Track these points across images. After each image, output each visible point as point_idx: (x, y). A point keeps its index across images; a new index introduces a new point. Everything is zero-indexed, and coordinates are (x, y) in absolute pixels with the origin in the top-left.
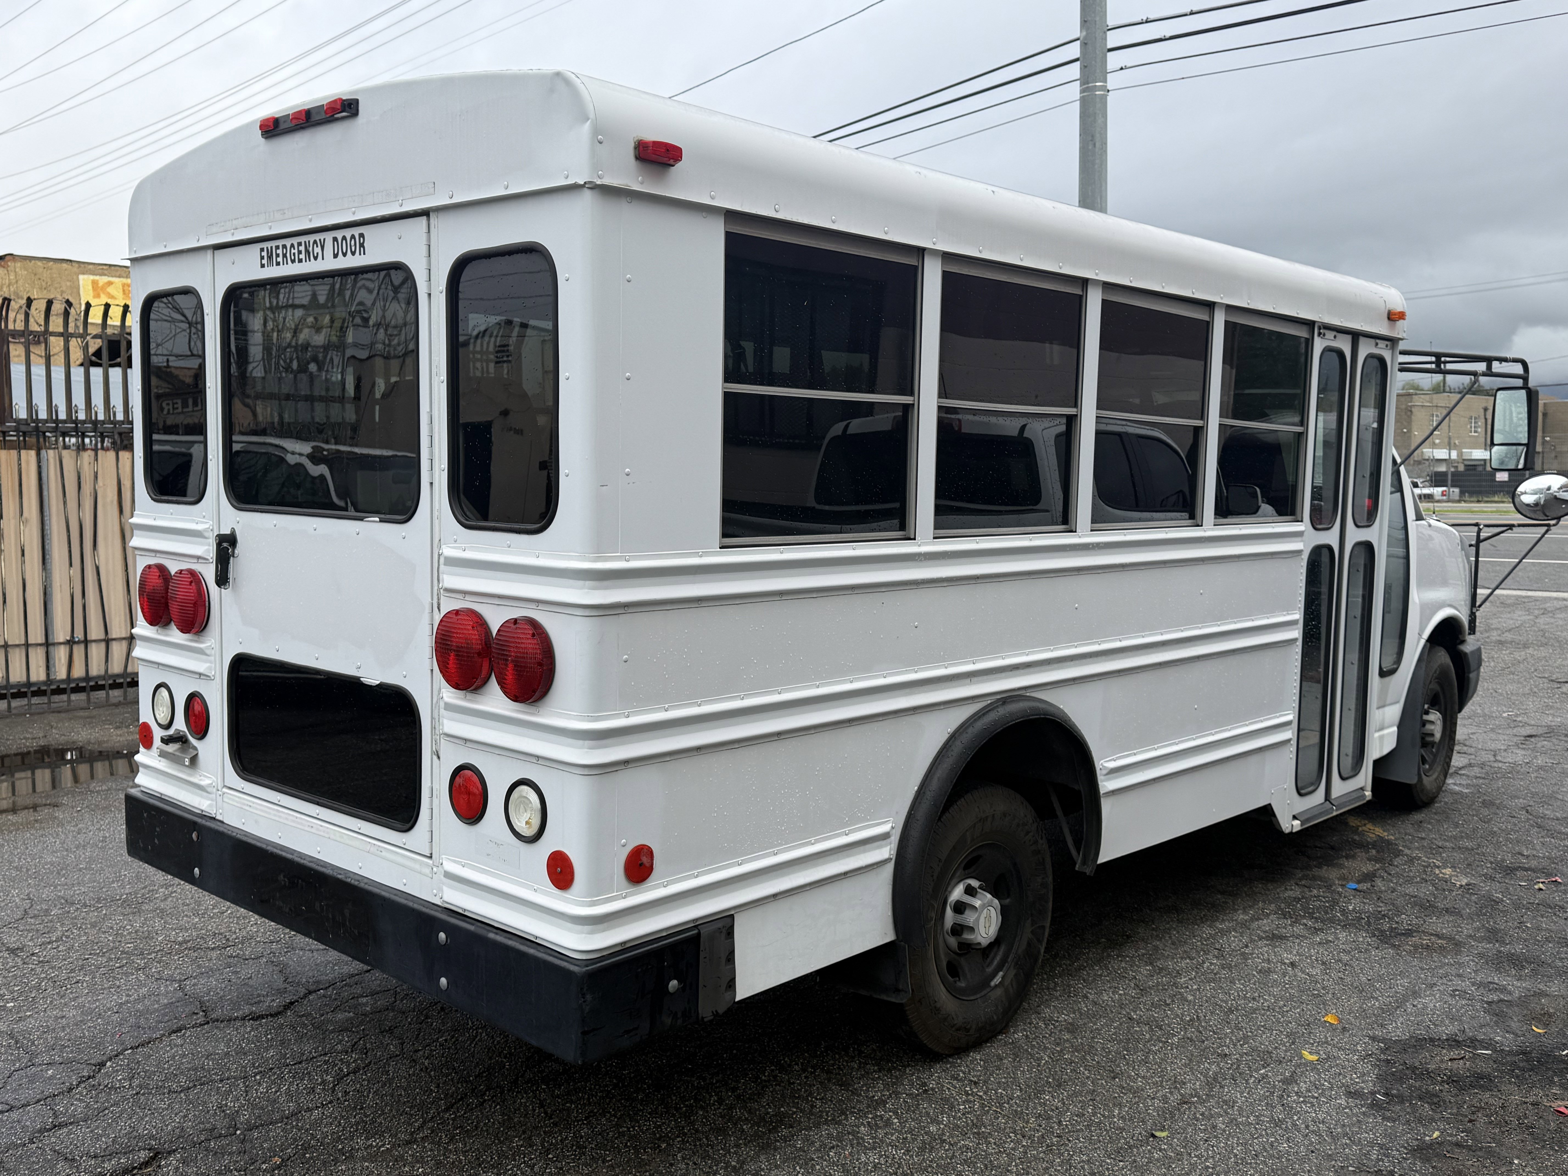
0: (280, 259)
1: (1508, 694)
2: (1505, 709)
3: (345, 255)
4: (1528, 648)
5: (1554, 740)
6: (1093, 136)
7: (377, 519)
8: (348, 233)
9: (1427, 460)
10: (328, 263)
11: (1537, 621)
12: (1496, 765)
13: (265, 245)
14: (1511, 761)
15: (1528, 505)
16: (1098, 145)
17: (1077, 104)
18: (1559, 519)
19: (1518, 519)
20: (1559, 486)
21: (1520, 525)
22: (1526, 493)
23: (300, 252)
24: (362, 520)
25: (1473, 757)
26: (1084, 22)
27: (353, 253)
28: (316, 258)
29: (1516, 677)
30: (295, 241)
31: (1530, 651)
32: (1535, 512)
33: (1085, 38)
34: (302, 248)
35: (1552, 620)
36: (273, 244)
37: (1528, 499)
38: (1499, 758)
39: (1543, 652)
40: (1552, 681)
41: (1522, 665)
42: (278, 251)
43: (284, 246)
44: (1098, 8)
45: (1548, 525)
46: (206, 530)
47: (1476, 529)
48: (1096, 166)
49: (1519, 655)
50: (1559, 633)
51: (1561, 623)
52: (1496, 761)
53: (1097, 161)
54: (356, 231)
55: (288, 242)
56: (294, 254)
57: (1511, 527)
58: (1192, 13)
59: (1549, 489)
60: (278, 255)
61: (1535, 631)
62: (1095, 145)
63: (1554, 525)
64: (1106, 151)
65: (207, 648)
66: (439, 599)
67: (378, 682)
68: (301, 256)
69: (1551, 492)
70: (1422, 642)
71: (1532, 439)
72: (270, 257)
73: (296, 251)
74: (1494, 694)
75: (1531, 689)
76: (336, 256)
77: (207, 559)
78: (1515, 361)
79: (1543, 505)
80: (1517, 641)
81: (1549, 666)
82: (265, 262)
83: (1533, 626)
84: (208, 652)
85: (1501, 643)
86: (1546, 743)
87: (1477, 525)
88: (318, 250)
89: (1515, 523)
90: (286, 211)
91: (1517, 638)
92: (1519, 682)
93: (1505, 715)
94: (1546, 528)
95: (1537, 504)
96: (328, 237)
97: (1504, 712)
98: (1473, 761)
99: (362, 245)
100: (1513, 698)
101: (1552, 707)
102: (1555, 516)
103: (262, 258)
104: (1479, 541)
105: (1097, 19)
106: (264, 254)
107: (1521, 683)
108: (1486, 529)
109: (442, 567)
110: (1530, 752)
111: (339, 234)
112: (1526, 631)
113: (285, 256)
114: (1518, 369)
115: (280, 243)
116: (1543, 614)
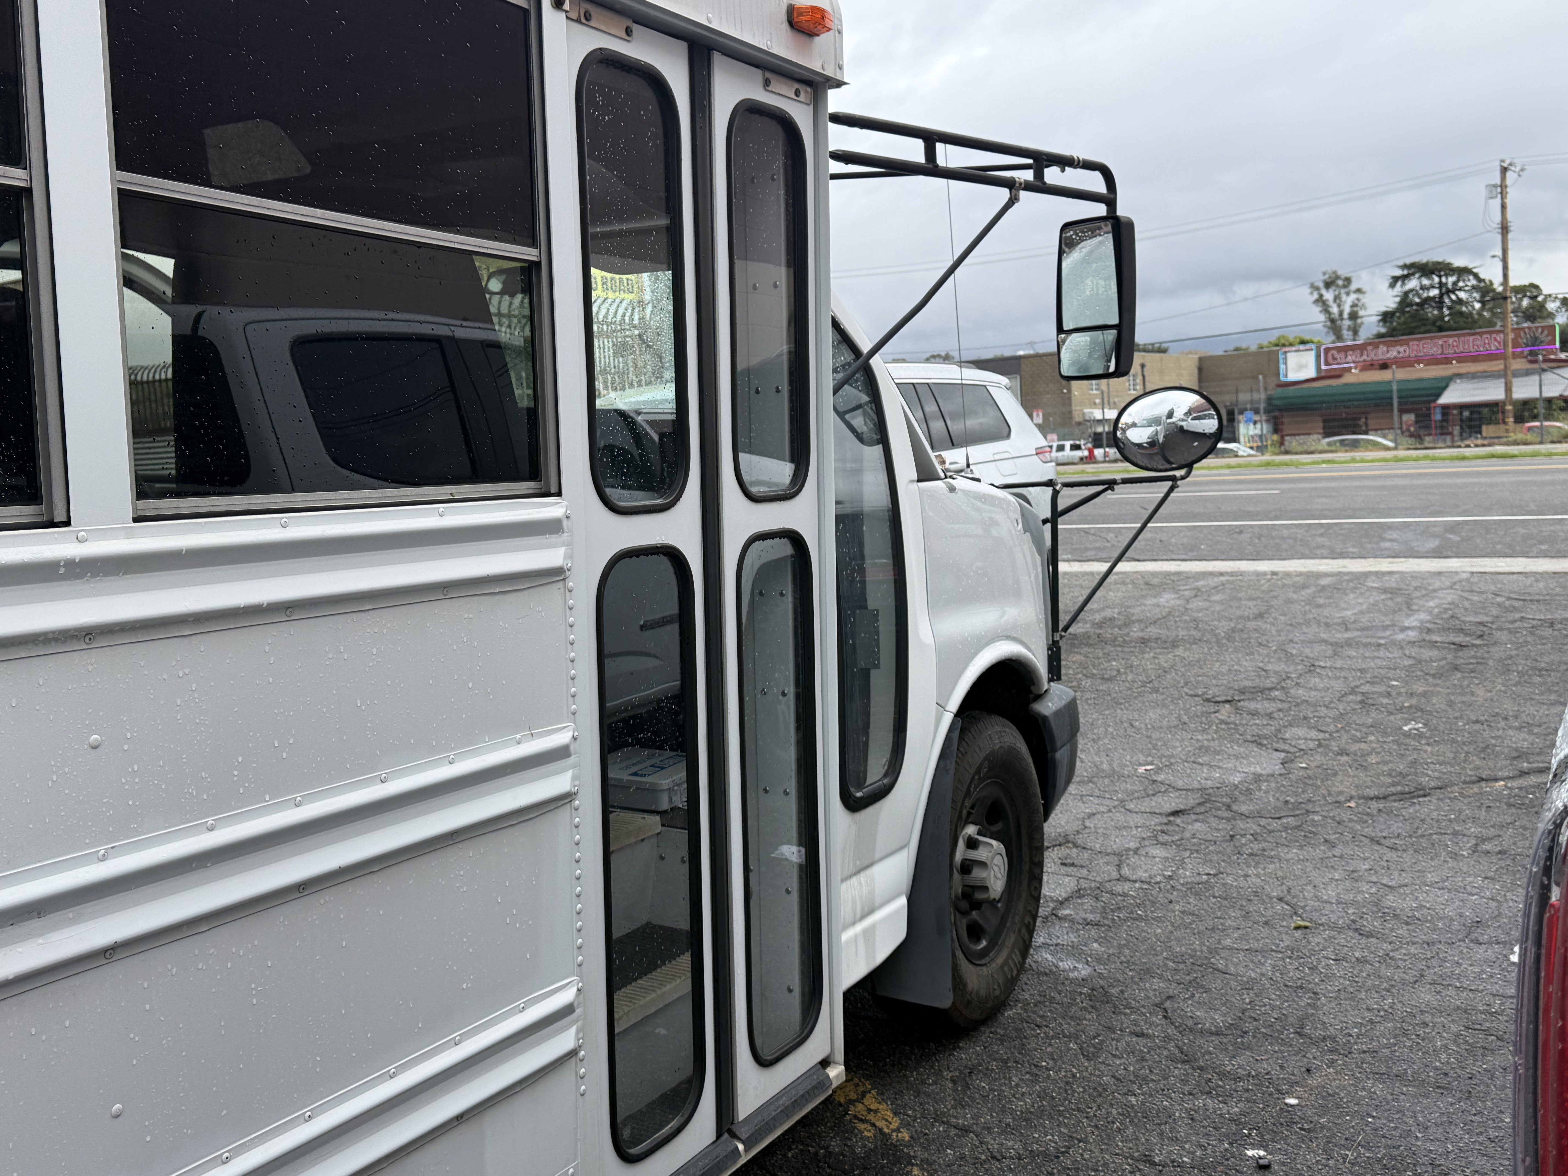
1: (1148, 729)
2: (1142, 758)
4: (1178, 647)
5: (1212, 819)
9: (1089, 421)
11: (1189, 606)
12: (1119, 888)
14: (1145, 876)
15: (1139, 446)
18: (1189, 466)
19: (1127, 470)
20: (1185, 410)
21: (1125, 481)
22: (1134, 425)
25: (1085, 872)
29: (1160, 698)
31: (1180, 651)
32: (1151, 456)
35: (1206, 604)
37: (1138, 436)
38: (1126, 871)
39: (1195, 653)
40: (1208, 700)
41: (1168, 676)
45: (1173, 479)
47: (1049, 490)
49: (1165, 660)
50: (1216, 623)
51: (1218, 608)
52: (1122, 879)
57: (1110, 484)
59: (1170, 415)
61: (1186, 622)
63: (1183, 478)
69: (1173, 420)
70: (947, 719)
71: (1126, 315)
74: (1130, 731)
75: (1179, 718)
78: (1089, 166)
79: (1164, 443)
80: (1164, 637)
81: (1204, 675)
83: (1183, 614)
85: (1144, 641)
86: (1197, 825)
87: (1050, 483)
89: (1118, 477)
91: (1163, 633)
92: (1164, 706)
93: (1141, 770)
94: (1170, 483)
95: (1153, 443)
97: (1141, 765)
98: (1084, 884)
100: (1156, 735)
101: (1207, 749)
102: (1183, 462)
104: (1056, 514)
107: (1167, 707)
108: (1066, 491)
110: (1173, 850)
112: (1176, 622)
114: (1095, 183)
116: (1196, 596)
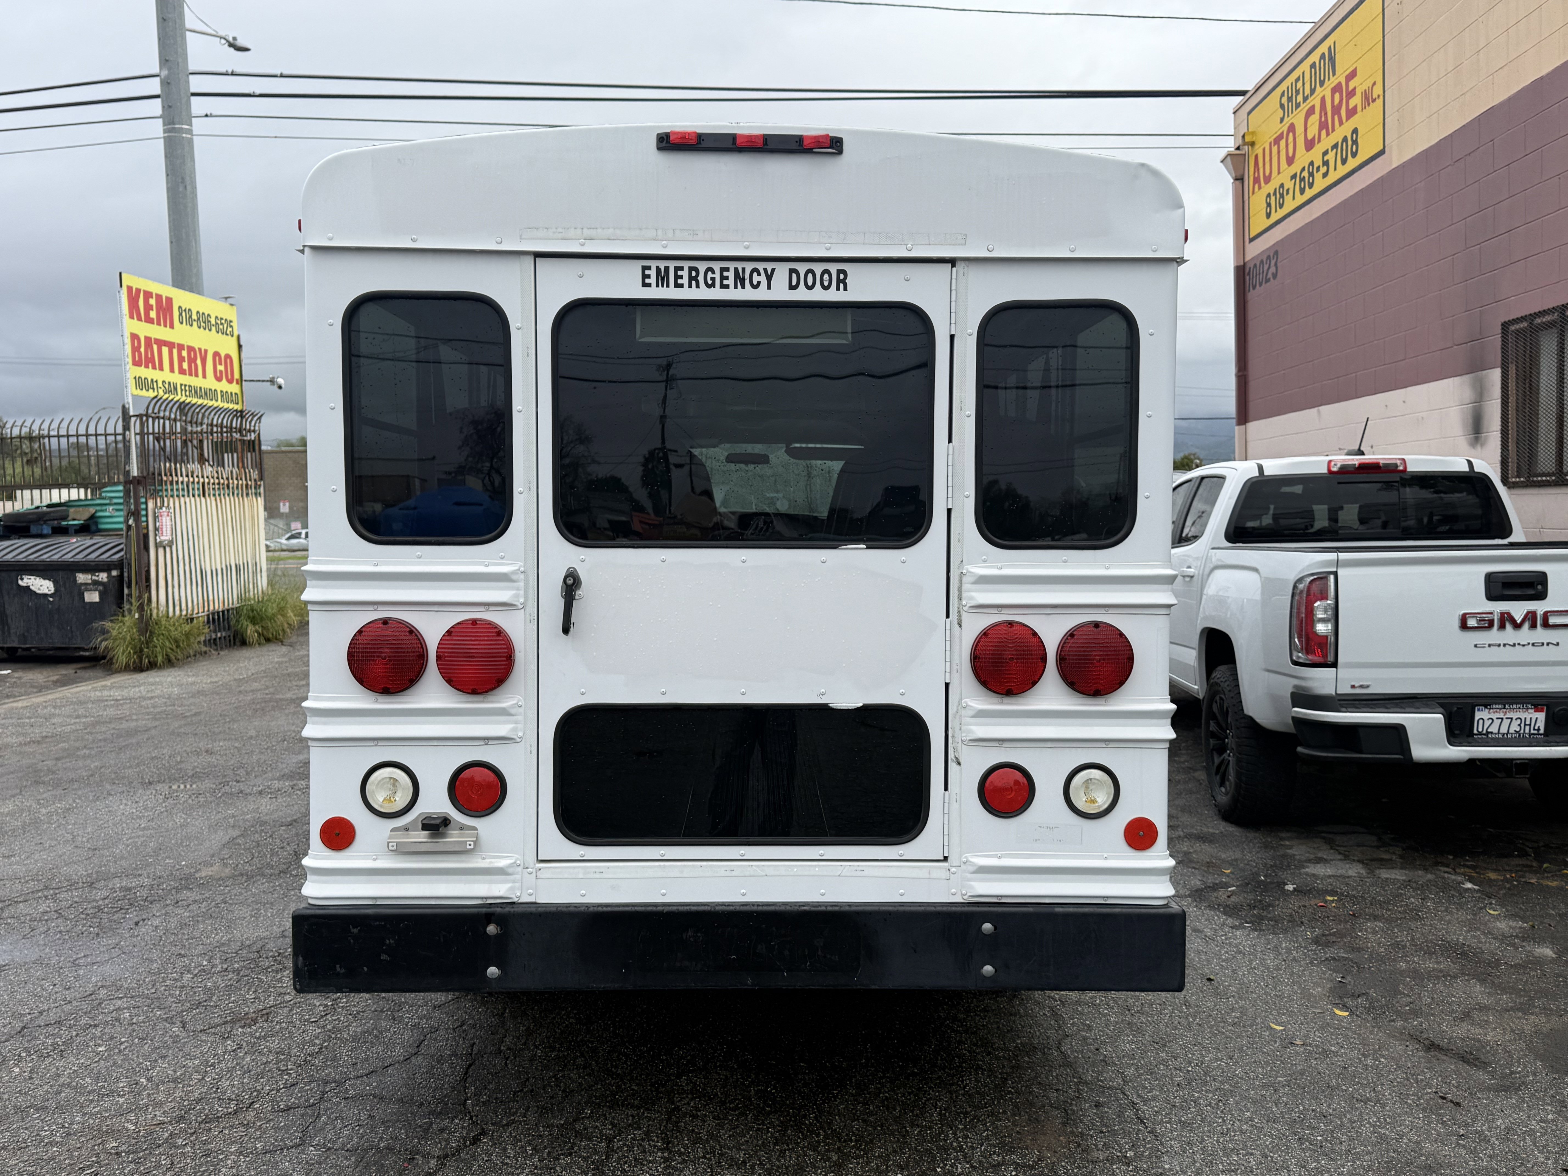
0: (684, 281)
3: (810, 288)
6: (183, 178)
7: (862, 546)
8: (817, 267)
10: (779, 291)
13: (654, 264)
16: (189, 188)
17: (161, 144)
23: (725, 278)
24: (835, 548)
26: (164, 61)
27: (827, 288)
28: (755, 287)
30: (716, 265)
33: (167, 77)
34: (729, 274)
36: (672, 264)
42: (681, 273)
43: (693, 269)
44: (180, 50)
46: (514, 572)
48: (189, 209)
53: (190, 205)
54: (833, 267)
55: (700, 265)
56: (713, 278)
58: (282, 76)
60: (678, 277)
62: (185, 187)
64: (196, 195)
65: (512, 706)
66: (960, 616)
67: (861, 705)
68: (726, 282)
72: (662, 277)
73: (716, 276)
76: (793, 288)
77: (515, 605)
82: (651, 281)
84: (513, 711)
88: (763, 279)
90: (701, 233)
96: (781, 267)
99: (841, 281)
103: (647, 276)
105: (180, 60)
106: (652, 272)
109: (965, 587)
111: (801, 267)
113: (694, 278)
115: (685, 264)
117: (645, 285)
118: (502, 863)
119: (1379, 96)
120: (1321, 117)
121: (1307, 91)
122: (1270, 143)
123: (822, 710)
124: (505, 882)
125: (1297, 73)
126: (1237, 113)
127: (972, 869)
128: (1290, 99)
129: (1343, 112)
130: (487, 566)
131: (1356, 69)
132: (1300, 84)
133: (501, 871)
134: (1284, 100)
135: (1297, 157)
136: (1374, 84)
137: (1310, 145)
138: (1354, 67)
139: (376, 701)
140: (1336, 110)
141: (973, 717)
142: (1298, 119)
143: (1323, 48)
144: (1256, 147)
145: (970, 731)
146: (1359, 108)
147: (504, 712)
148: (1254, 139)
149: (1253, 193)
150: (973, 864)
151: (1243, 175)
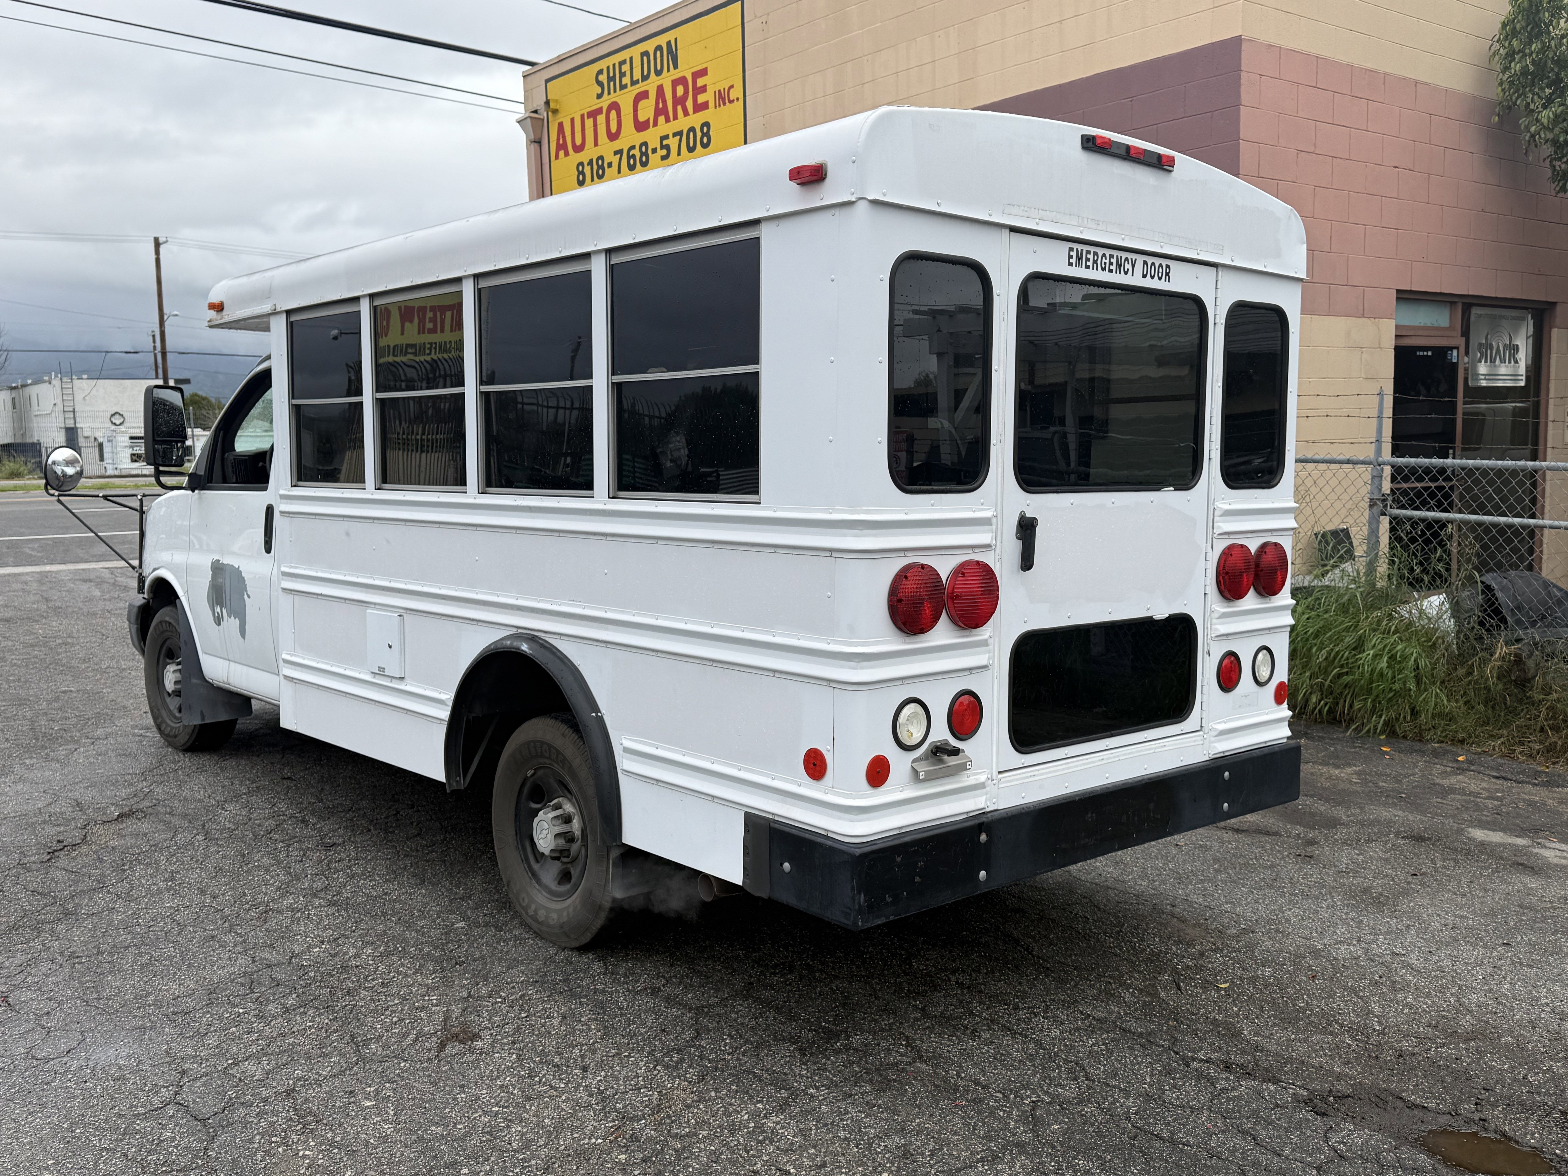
0: (1090, 263)
3: (1152, 277)
7: (1172, 489)
8: (1157, 261)
10: (1136, 280)
13: (1075, 246)
23: (1111, 264)
24: (1158, 490)
27: (1160, 279)
28: (1126, 273)
30: (1108, 252)
34: (1114, 260)
36: (1085, 248)
42: (1089, 256)
43: (1096, 254)
46: (991, 517)
54: (1165, 262)
55: (1101, 251)
56: (1105, 263)
60: (1088, 260)
65: (987, 639)
66: (1212, 542)
67: (1167, 615)
68: (1112, 267)
72: (1079, 259)
73: (1107, 261)
76: (1144, 276)
77: (992, 547)
82: (1073, 261)
84: (987, 643)
88: (1128, 266)
90: (1101, 223)
96: (1140, 259)
99: (1167, 274)
103: (1070, 257)
106: (1074, 254)
109: (1216, 518)
111: (1150, 260)
113: (1095, 262)
115: (1092, 249)
117: (1070, 264)
118: (982, 778)
119: (738, 99)
120: (657, 103)
121: (637, 75)
122: (582, 116)
123: (1148, 622)
124: (982, 796)
125: (624, 55)
126: (529, 78)
127: (1215, 733)
128: (611, 79)
129: (689, 104)
130: (974, 511)
131: (706, 69)
132: (626, 68)
133: (981, 786)
134: (603, 78)
135: (622, 134)
136: (732, 87)
137: (641, 126)
138: (704, 66)
139: (905, 643)
140: (679, 101)
141: (1218, 618)
142: (625, 99)
143: (662, 40)
144: (560, 115)
145: (1217, 629)
146: (711, 104)
147: (985, 643)
148: (558, 107)
149: (557, 157)
150: (1216, 729)
151: (541, 139)
